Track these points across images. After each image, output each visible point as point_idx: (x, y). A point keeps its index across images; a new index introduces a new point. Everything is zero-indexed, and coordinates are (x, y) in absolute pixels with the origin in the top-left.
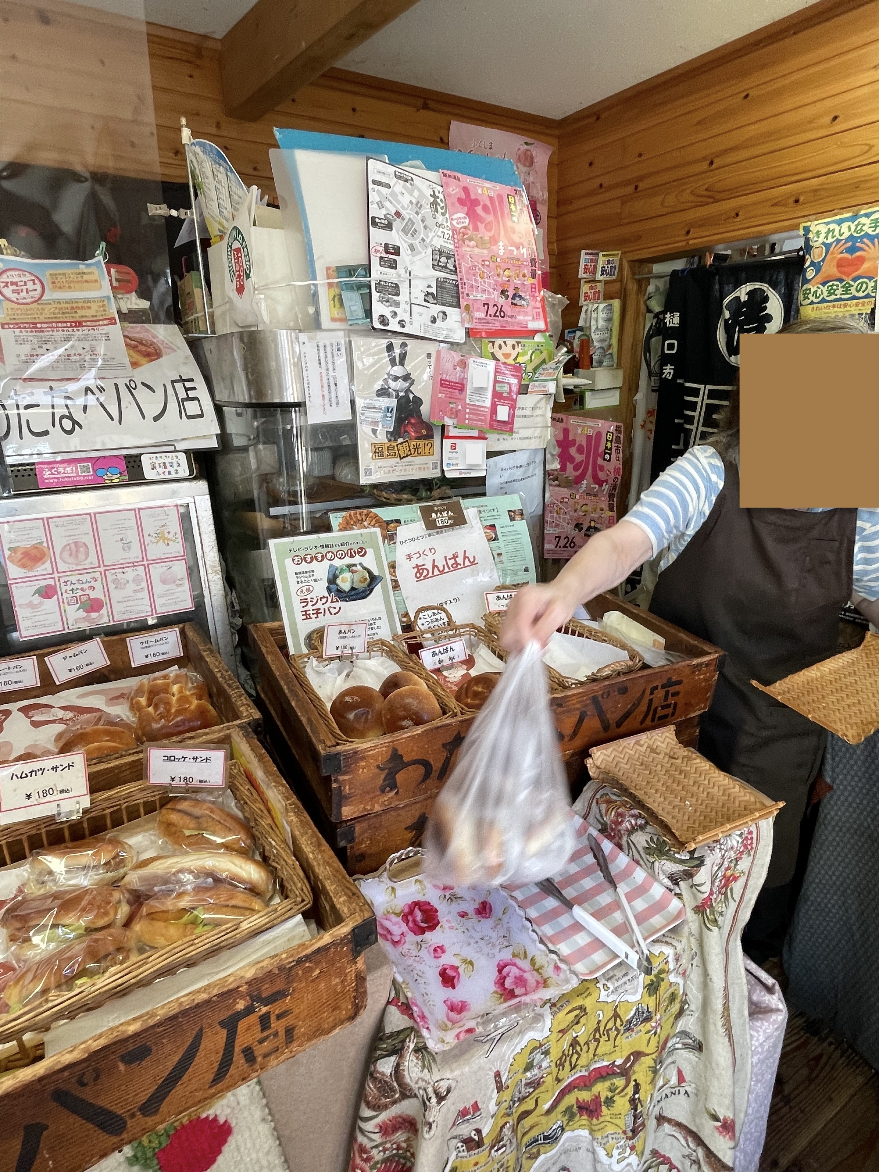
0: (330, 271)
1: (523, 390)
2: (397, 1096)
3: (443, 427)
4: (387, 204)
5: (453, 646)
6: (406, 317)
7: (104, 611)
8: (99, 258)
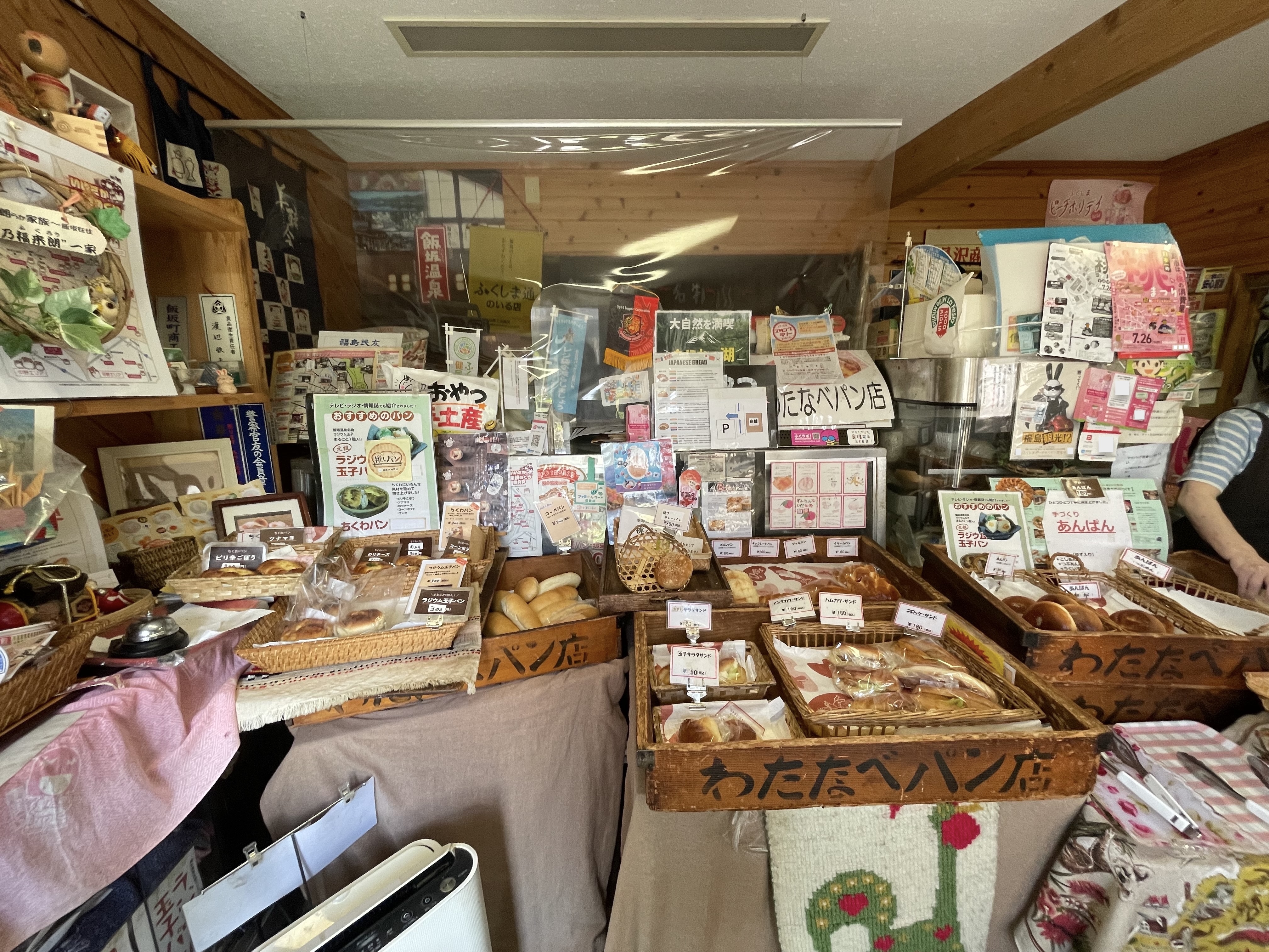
0: (1012, 320)
1: (1163, 397)
2: (1090, 867)
3: (1082, 424)
4: (1061, 271)
5: (1088, 586)
6: (1066, 347)
7: (815, 520)
8: (827, 312)
